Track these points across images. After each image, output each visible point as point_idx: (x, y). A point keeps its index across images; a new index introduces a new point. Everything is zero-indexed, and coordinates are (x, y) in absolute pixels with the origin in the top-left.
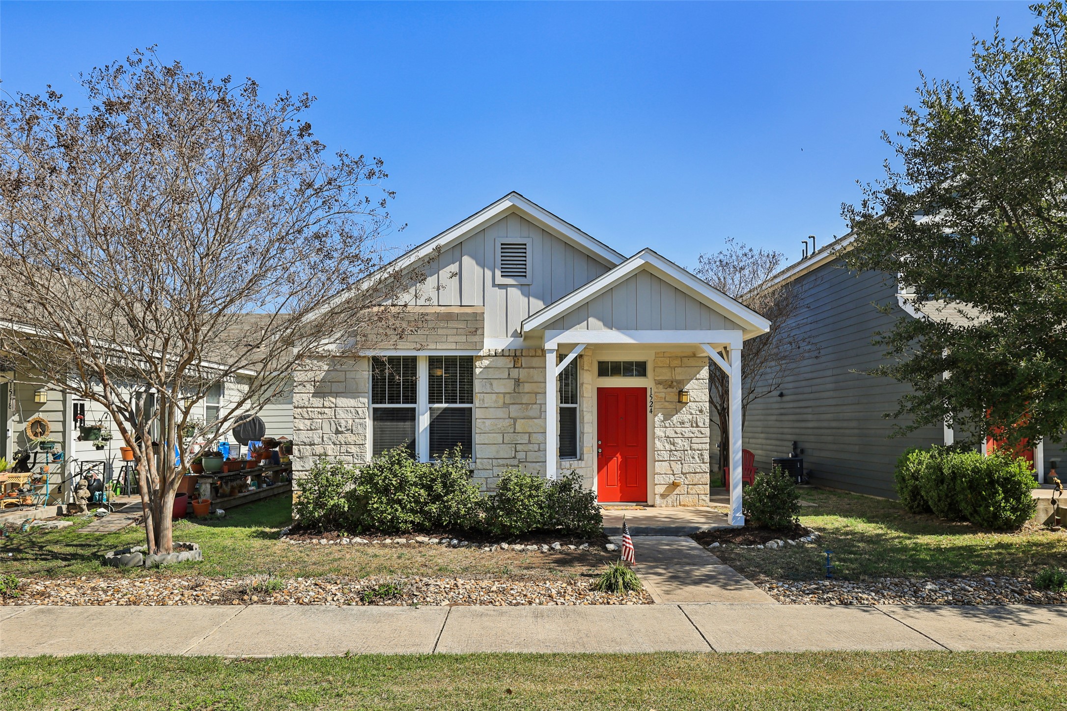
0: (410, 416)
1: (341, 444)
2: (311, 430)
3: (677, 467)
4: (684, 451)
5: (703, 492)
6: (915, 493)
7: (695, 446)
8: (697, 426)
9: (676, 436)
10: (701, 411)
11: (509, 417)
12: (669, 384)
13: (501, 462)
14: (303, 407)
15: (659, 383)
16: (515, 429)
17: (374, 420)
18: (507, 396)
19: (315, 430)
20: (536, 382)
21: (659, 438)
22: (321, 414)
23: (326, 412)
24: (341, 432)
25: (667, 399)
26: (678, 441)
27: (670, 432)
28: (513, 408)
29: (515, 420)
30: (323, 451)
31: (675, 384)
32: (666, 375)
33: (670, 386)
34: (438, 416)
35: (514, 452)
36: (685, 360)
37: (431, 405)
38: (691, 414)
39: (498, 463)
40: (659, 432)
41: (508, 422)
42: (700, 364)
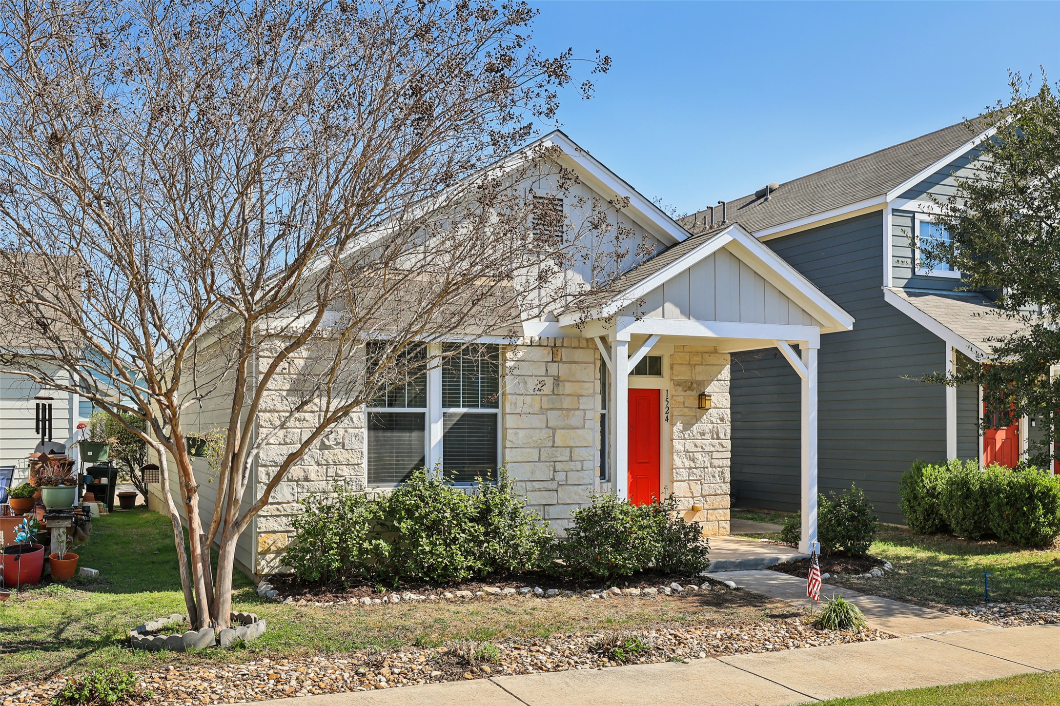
0: (418, 423)
1: (328, 465)
2: (286, 444)
3: (696, 488)
4: (704, 468)
5: (723, 518)
6: (931, 511)
7: (716, 462)
8: (718, 438)
9: (696, 450)
10: (722, 419)
11: (547, 427)
12: (689, 386)
13: (537, 485)
14: (274, 411)
15: (678, 384)
16: (554, 442)
17: (369, 429)
18: (545, 399)
19: (291, 444)
20: (578, 381)
21: (678, 452)
22: (299, 420)
23: (307, 418)
24: (328, 448)
25: (686, 405)
26: (698, 456)
27: (690, 446)
28: (552, 415)
29: (554, 430)
30: (303, 474)
31: (695, 385)
32: (684, 374)
33: (690, 388)
34: (455, 424)
35: (552, 472)
36: (706, 356)
37: (446, 410)
38: (712, 423)
39: (533, 486)
40: (678, 445)
41: (545, 433)
42: (722, 362)
